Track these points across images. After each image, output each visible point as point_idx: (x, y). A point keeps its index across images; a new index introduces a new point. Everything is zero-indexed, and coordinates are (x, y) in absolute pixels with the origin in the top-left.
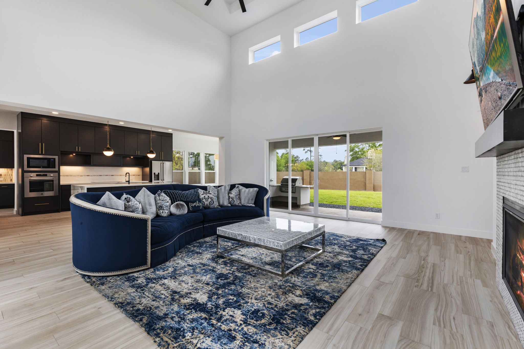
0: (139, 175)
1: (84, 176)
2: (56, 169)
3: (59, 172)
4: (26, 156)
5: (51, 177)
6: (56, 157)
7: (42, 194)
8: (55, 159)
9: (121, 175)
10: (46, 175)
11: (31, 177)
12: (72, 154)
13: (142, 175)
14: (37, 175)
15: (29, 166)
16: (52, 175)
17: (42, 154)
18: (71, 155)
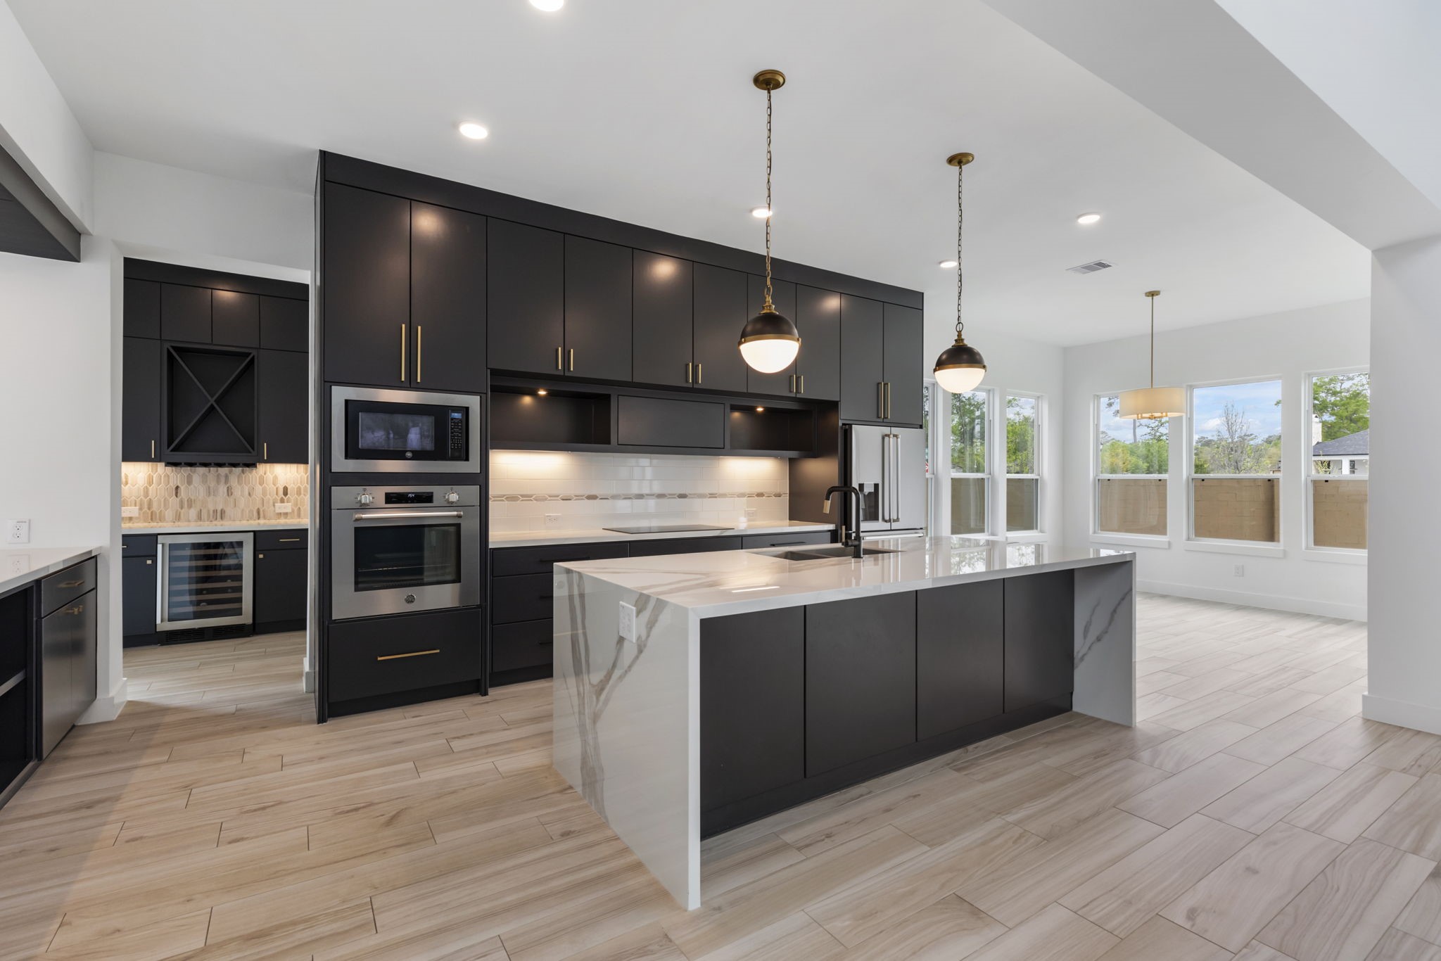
0: (779, 495)
1: (579, 497)
2: (472, 466)
3: (481, 479)
4: (340, 395)
5: (451, 505)
6: (473, 402)
7: (410, 600)
8: (466, 410)
9: (713, 496)
10: (426, 499)
11: (364, 507)
12: (533, 393)
13: (791, 494)
14: (390, 498)
15: (353, 451)
16: (454, 497)
17: (410, 385)
18: (527, 400)
